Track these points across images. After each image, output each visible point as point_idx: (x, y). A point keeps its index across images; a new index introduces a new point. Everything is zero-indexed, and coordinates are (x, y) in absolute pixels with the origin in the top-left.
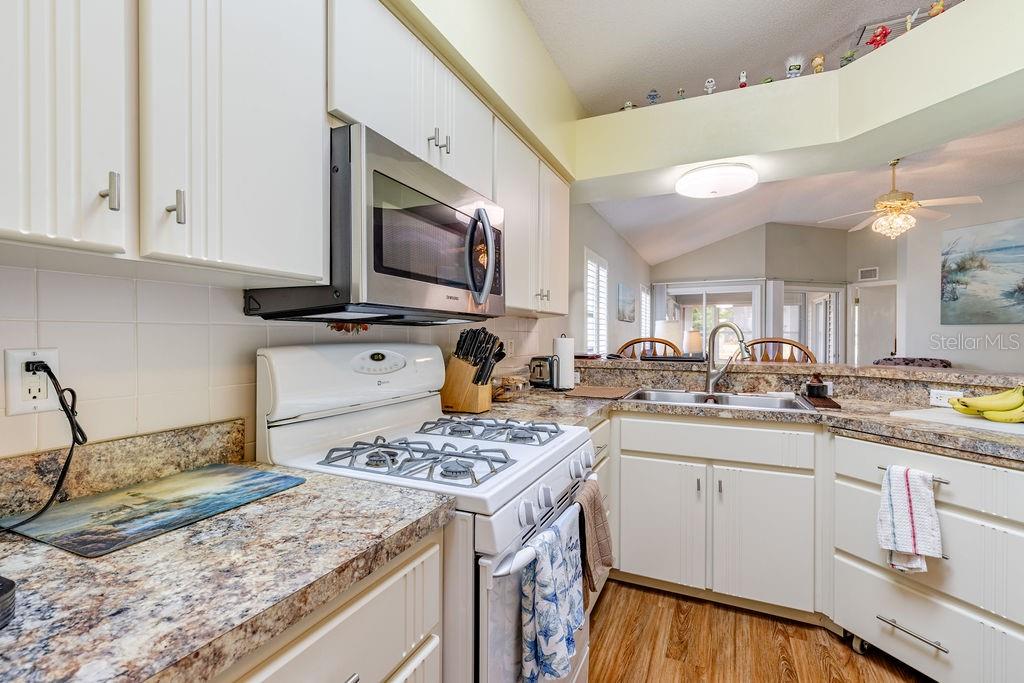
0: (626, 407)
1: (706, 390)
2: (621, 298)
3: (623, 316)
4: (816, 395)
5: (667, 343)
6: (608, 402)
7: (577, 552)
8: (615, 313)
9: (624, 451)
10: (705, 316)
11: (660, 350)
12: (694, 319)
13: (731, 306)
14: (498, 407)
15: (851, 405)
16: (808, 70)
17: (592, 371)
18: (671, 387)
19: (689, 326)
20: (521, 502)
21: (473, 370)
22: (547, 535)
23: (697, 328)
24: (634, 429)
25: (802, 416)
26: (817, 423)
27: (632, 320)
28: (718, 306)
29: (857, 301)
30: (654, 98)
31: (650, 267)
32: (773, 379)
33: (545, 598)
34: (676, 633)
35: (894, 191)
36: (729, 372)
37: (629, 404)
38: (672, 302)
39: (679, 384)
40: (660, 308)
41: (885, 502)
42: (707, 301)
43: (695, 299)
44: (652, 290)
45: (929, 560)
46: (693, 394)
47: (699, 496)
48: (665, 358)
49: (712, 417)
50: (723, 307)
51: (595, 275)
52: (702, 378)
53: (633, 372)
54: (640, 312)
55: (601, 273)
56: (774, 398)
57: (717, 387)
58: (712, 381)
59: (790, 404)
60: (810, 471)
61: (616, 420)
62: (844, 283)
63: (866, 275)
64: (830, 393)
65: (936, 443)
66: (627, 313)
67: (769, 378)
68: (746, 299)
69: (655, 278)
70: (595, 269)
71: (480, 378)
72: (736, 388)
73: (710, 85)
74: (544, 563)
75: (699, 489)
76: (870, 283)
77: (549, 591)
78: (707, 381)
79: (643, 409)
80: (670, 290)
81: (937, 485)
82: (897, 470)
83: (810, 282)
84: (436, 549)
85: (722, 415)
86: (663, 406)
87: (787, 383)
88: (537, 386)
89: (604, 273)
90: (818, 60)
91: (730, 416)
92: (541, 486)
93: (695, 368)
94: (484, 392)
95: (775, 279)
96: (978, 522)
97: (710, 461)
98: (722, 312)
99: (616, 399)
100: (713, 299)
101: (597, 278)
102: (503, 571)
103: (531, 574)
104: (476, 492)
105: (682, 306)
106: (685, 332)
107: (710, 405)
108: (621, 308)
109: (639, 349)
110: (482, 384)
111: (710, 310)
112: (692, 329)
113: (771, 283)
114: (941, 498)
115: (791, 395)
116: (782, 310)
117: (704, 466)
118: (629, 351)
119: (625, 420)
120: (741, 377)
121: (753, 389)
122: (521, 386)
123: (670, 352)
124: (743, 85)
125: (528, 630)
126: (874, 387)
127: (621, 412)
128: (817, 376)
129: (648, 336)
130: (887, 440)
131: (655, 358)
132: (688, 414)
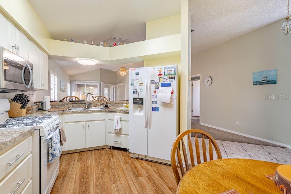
0: (66, 112)
1: (86, 107)
2: (61, 85)
3: (62, 90)
4: (106, 106)
5: (76, 97)
6: (62, 111)
7: (59, 137)
8: (59, 89)
9: (66, 123)
10: (86, 90)
11: (74, 99)
12: (83, 91)
13: (93, 88)
14: (28, 115)
15: (112, 108)
16: (104, 46)
17: (55, 105)
18: (77, 107)
19: (81, 93)
20: (49, 127)
21: (20, 105)
22: (54, 133)
23: (84, 93)
24: (68, 117)
25: (103, 110)
26: (106, 111)
27: (65, 91)
28: (89, 87)
29: (119, 88)
30: (72, 40)
31: (70, 76)
32: (99, 104)
33: (54, 144)
34: (79, 158)
35: (123, 67)
36: (91, 103)
37: (67, 111)
38: (77, 86)
39: (79, 107)
40: (73, 88)
41: (114, 123)
42: (86, 86)
43: (83, 86)
44: (70, 82)
45: (120, 129)
46: (83, 108)
47: (84, 129)
48: (76, 101)
49: (87, 112)
50: (91, 88)
51: (53, 78)
52: (85, 105)
53: (67, 104)
54: (67, 89)
55: (55, 77)
56: (99, 108)
57: (88, 107)
58: (87, 105)
59: (102, 108)
60: (105, 120)
61: (64, 116)
62: (117, 84)
63: (121, 82)
64: (109, 106)
65: (121, 112)
66: (63, 89)
67: (98, 104)
68: (95, 86)
69: (72, 79)
70: (53, 76)
71: (22, 107)
72: (92, 106)
73: (85, 42)
74: (54, 137)
75: (84, 127)
76: (121, 84)
77: (55, 142)
78: (86, 105)
79: (71, 112)
80: (76, 83)
81: (120, 118)
82: (116, 117)
83: (110, 83)
84: (31, 137)
85: (89, 111)
86: (76, 111)
87: (102, 105)
88: (39, 110)
89: (56, 78)
90: (106, 44)
91: (90, 111)
92: (51, 125)
93: (83, 103)
94: (24, 111)
95: (103, 82)
96: (125, 122)
97: (86, 121)
98: (91, 89)
99: (64, 111)
100: (88, 86)
101: (54, 79)
102: (46, 139)
103: (51, 140)
104: (40, 125)
105: (79, 87)
106: (81, 94)
107: (87, 110)
108: (61, 87)
109: (68, 99)
110: (24, 109)
111: (88, 88)
112: (82, 94)
113: (102, 83)
114: (121, 120)
115: (102, 107)
116: (104, 89)
117: (85, 122)
118: (65, 100)
119: (66, 115)
120: (93, 104)
121: (95, 106)
122: (34, 109)
123: (77, 99)
124: (92, 44)
125: (50, 151)
126: (116, 105)
127: (65, 113)
128: (107, 103)
129: (70, 96)
130: (115, 112)
131: (73, 101)
132: (82, 112)
